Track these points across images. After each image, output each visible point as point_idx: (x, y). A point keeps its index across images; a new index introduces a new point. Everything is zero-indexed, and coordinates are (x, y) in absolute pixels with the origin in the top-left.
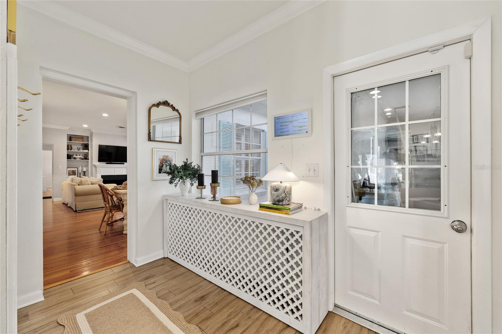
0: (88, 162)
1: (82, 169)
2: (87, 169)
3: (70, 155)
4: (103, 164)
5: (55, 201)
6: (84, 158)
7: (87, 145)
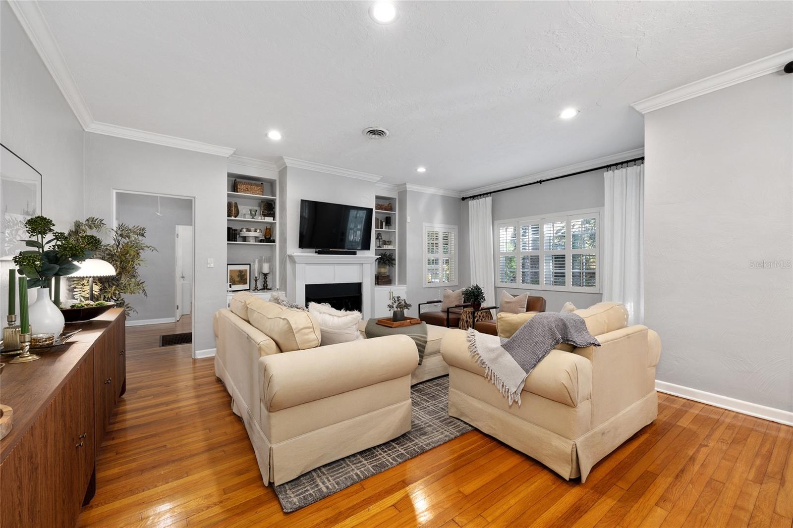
0: (273, 249)
1: (261, 267)
2: (270, 268)
3: (235, 230)
4: (309, 254)
5: (199, 357)
6: (263, 238)
7: (271, 204)
